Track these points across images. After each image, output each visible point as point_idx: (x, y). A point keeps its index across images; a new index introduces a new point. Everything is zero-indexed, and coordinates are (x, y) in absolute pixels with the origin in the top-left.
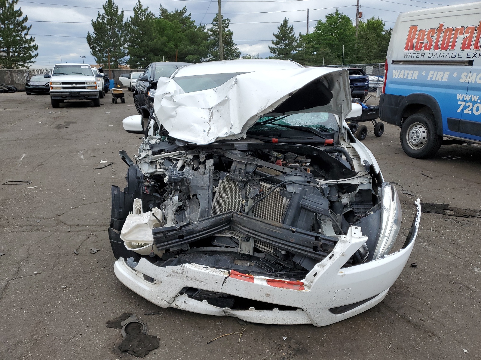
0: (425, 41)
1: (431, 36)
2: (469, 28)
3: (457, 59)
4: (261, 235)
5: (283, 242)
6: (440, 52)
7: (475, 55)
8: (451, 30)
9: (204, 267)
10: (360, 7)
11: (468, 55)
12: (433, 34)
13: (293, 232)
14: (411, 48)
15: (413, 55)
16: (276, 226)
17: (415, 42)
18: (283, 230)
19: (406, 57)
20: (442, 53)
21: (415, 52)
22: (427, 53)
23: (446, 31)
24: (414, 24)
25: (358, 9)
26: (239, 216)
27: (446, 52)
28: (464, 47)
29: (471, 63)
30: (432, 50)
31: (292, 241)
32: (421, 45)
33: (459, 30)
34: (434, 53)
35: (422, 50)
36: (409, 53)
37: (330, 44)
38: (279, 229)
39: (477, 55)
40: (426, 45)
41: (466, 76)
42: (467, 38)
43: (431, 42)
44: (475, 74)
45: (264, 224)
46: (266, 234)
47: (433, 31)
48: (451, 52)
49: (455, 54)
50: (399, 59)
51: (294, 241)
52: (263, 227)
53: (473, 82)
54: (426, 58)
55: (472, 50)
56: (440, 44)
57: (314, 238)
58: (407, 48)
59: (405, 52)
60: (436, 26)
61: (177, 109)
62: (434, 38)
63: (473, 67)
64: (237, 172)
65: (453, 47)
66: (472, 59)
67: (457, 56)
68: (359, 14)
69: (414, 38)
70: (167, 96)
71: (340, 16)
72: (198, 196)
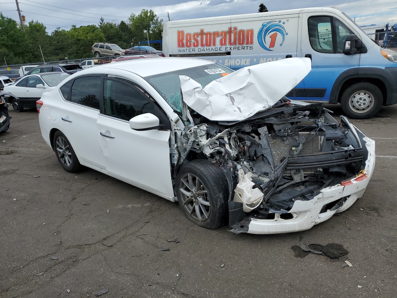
0: (193, 41)
1: (196, 37)
2: (222, 32)
3: (219, 51)
4: (314, 164)
5: (329, 162)
6: (205, 48)
7: (231, 48)
8: (210, 34)
9: (329, 188)
10: (21, 12)
11: (226, 49)
12: (197, 36)
13: (332, 153)
14: (183, 46)
15: (186, 50)
16: (321, 155)
17: (185, 41)
18: (327, 155)
19: (180, 51)
20: (208, 48)
21: (187, 48)
22: (196, 49)
23: (207, 34)
24: (181, 29)
25: (20, 14)
26: (294, 158)
27: (211, 48)
28: (222, 44)
29: (229, 53)
30: (200, 47)
31: (334, 159)
32: (190, 44)
33: (216, 34)
34: (202, 48)
35: (192, 47)
36: (182, 49)
37: (4, 44)
38: (323, 155)
39: (232, 49)
40: (194, 43)
41: (228, 62)
42: (223, 38)
43: (197, 41)
44: (234, 60)
45: (314, 156)
46: (317, 162)
47: (197, 34)
48: (214, 48)
49: (217, 49)
50: (175, 53)
51: (335, 159)
52: (314, 158)
53: (234, 65)
54: (197, 52)
55: (228, 46)
56: (204, 42)
57: (344, 153)
58: (179, 46)
59: (179, 49)
60: (198, 31)
61: (209, 99)
62: (199, 39)
63: (231, 56)
64: (283, 130)
65: (214, 44)
66: (230, 51)
67: (219, 50)
68: (23, 18)
69: (183, 39)
70: (196, 90)
71: (5, 19)
72: (265, 155)
